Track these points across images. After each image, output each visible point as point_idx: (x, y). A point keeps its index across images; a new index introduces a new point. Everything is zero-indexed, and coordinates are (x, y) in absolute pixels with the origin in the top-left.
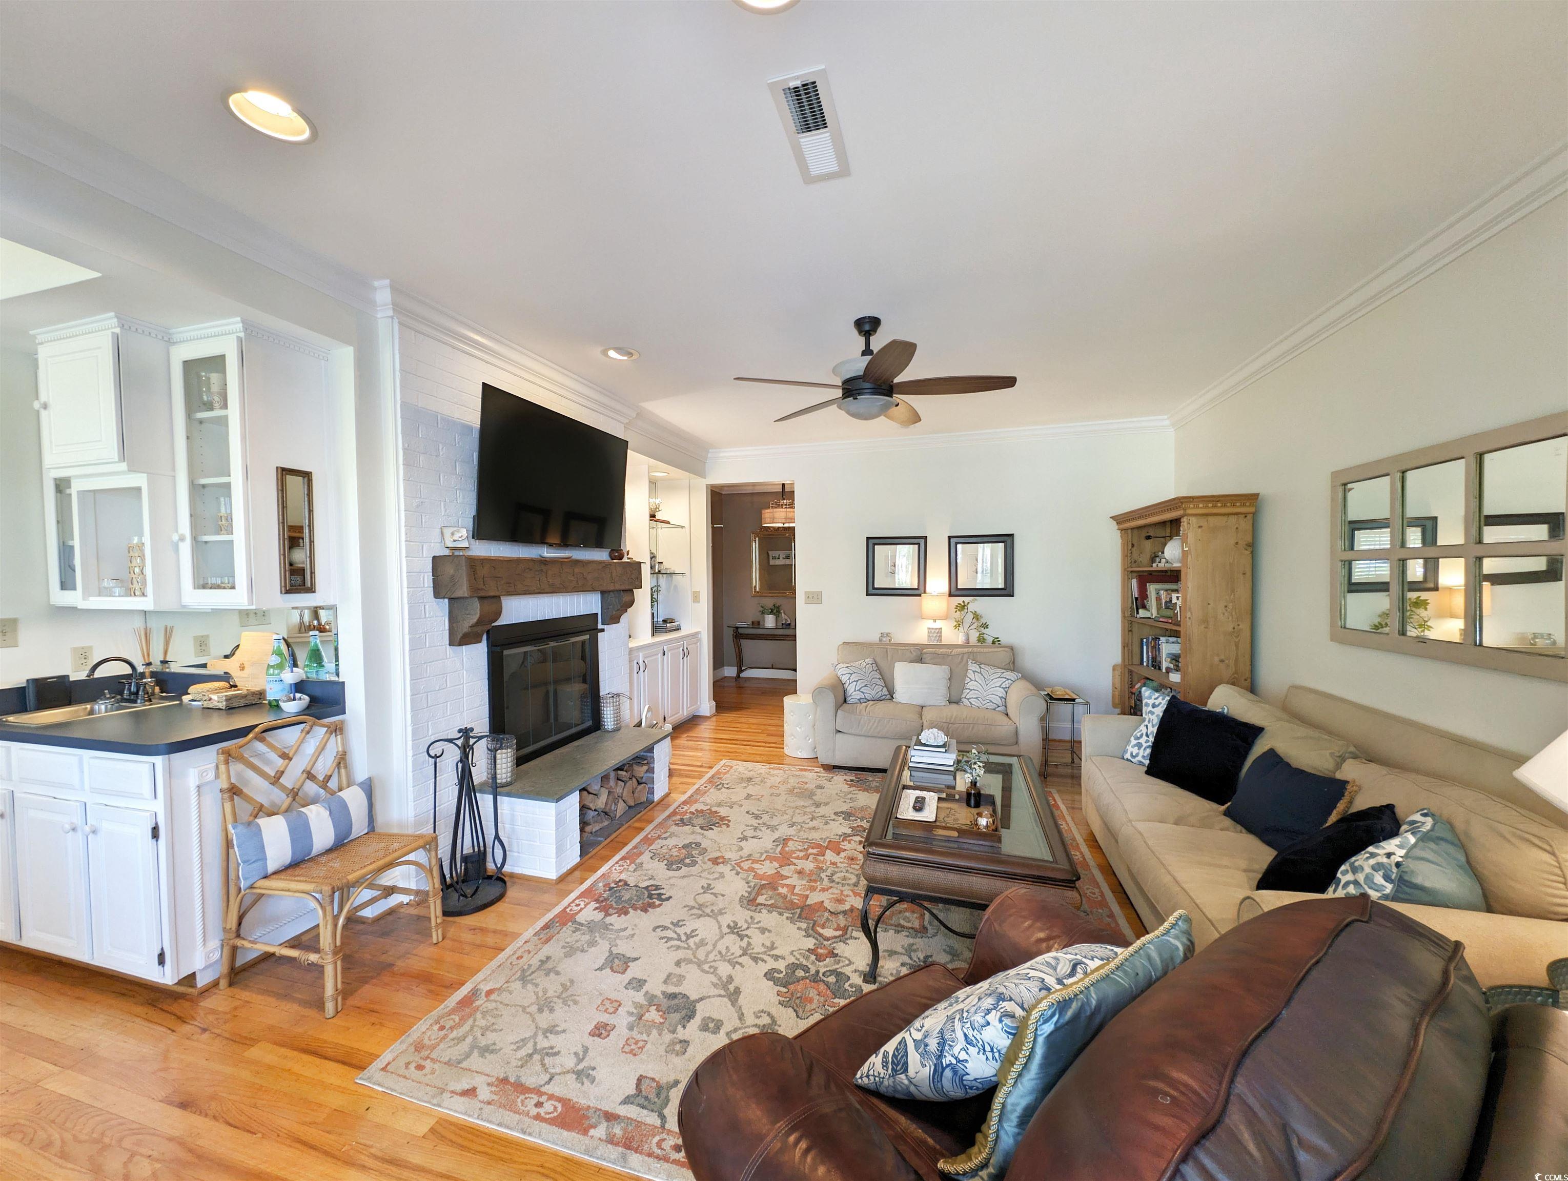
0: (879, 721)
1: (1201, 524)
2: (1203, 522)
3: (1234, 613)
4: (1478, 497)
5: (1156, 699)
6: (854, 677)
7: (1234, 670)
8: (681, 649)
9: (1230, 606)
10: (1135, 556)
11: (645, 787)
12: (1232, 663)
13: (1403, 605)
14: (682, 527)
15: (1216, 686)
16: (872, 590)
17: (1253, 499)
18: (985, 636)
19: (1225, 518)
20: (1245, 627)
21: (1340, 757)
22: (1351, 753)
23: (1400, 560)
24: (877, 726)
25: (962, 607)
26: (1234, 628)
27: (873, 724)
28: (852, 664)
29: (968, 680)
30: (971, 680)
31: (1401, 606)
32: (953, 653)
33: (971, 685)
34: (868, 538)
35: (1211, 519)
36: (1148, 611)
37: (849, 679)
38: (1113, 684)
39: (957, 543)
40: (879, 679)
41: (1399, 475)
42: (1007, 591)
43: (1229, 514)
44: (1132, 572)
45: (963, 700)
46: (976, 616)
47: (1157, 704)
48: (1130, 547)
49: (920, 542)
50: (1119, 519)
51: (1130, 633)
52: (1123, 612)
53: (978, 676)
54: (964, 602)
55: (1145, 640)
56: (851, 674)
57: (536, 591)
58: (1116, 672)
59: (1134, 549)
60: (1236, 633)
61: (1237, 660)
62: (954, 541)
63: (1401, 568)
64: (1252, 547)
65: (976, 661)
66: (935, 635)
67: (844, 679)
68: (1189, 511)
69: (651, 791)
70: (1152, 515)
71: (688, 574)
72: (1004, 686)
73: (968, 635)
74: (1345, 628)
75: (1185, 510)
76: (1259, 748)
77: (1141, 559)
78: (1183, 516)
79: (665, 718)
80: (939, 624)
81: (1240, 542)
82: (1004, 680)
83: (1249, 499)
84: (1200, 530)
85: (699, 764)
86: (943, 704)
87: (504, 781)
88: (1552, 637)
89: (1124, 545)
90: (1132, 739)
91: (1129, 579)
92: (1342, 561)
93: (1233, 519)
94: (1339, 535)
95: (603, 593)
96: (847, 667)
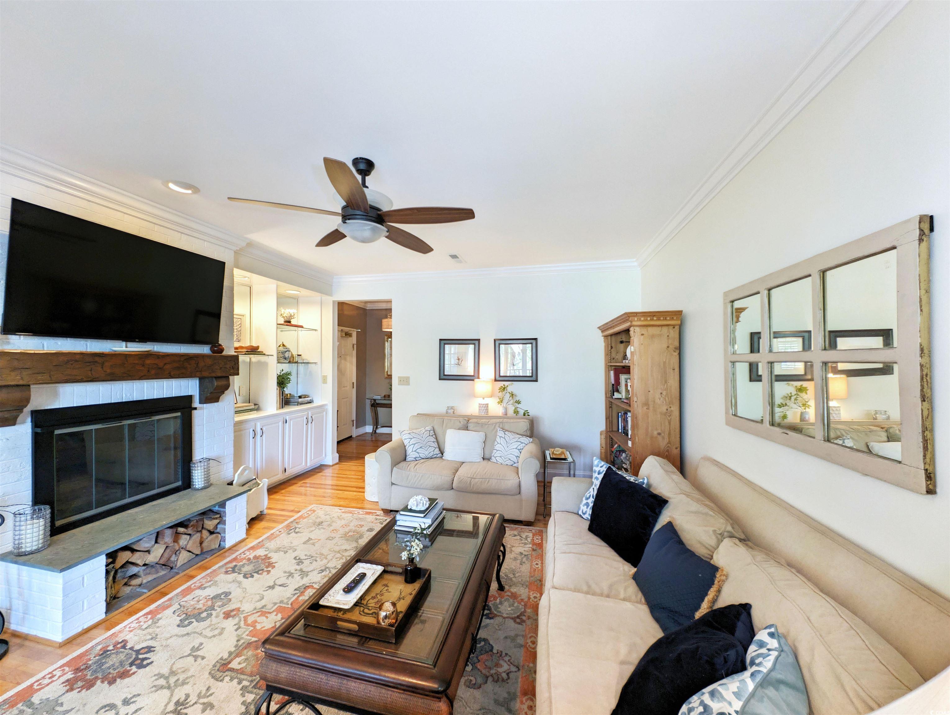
0: (422, 476)
1: (643, 333)
2: (644, 331)
3: (667, 399)
4: (822, 309)
5: (601, 467)
6: (413, 441)
7: (667, 441)
8: (305, 418)
9: (664, 393)
10: (614, 355)
11: (217, 537)
12: (666, 437)
13: (772, 400)
14: (316, 330)
15: (646, 458)
16: (443, 377)
17: (678, 314)
18: (519, 409)
19: (660, 328)
20: (675, 409)
21: (720, 534)
22: (728, 532)
23: (768, 363)
24: (420, 480)
25: (504, 389)
26: (667, 410)
27: (418, 478)
28: (414, 431)
29: (496, 443)
30: (498, 443)
31: (770, 401)
32: (489, 423)
33: (498, 447)
34: (441, 340)
35: (650, 329)
36: (620, 393)
37: (409, 442)
38: (601, 444)
39: (500, 344)
40: (434, 442)
41: (766, 292)
42: (533, 378)
43: (662, 326)
44: (611, 366)
45: (492, 458)
46: (512, 395)
47: (601, 471)
48: (610, 348)
49: (476, 342)
50: (603, 329)
51: (611, 409)
52: (606, 394)
53: (502, 441)
54: (504, 385)
55: (620, 414)
56: (411, 439)
57: (85, 379)
58: (603, 436)
59: (612, 350)
60: (668, 413)
61: (669, 434)
62: (498, 343)
63: (770, 370)
64: (680, 349)
65: (504, 430)
66: (483, 408)
67: (406, 442)
68: (634, 323)
69: (223, 539)
70: (616, 325)
71: (319, 363)
72: (519, 448)
73: (506, 409)
74: (735, 415)
75: (631, 322)
76: (663, 520)
77: (617, 357)
78: (630, 326)
79: (285, 469)
80: (487, 401)
81: (671, 346)
82: (520, 443)
83: (675, 315)
84: (642, 337)
85: (292, 508)
86: (478, 461)
87: (28, 549)
88: (887, 413)
89: (606, 347)
90: (584, 498)
91: (609, 370)
92: (731, 362)
93: (665, 329)
94: (729, 341)
95: (201, 379)
96: (409, 433)
